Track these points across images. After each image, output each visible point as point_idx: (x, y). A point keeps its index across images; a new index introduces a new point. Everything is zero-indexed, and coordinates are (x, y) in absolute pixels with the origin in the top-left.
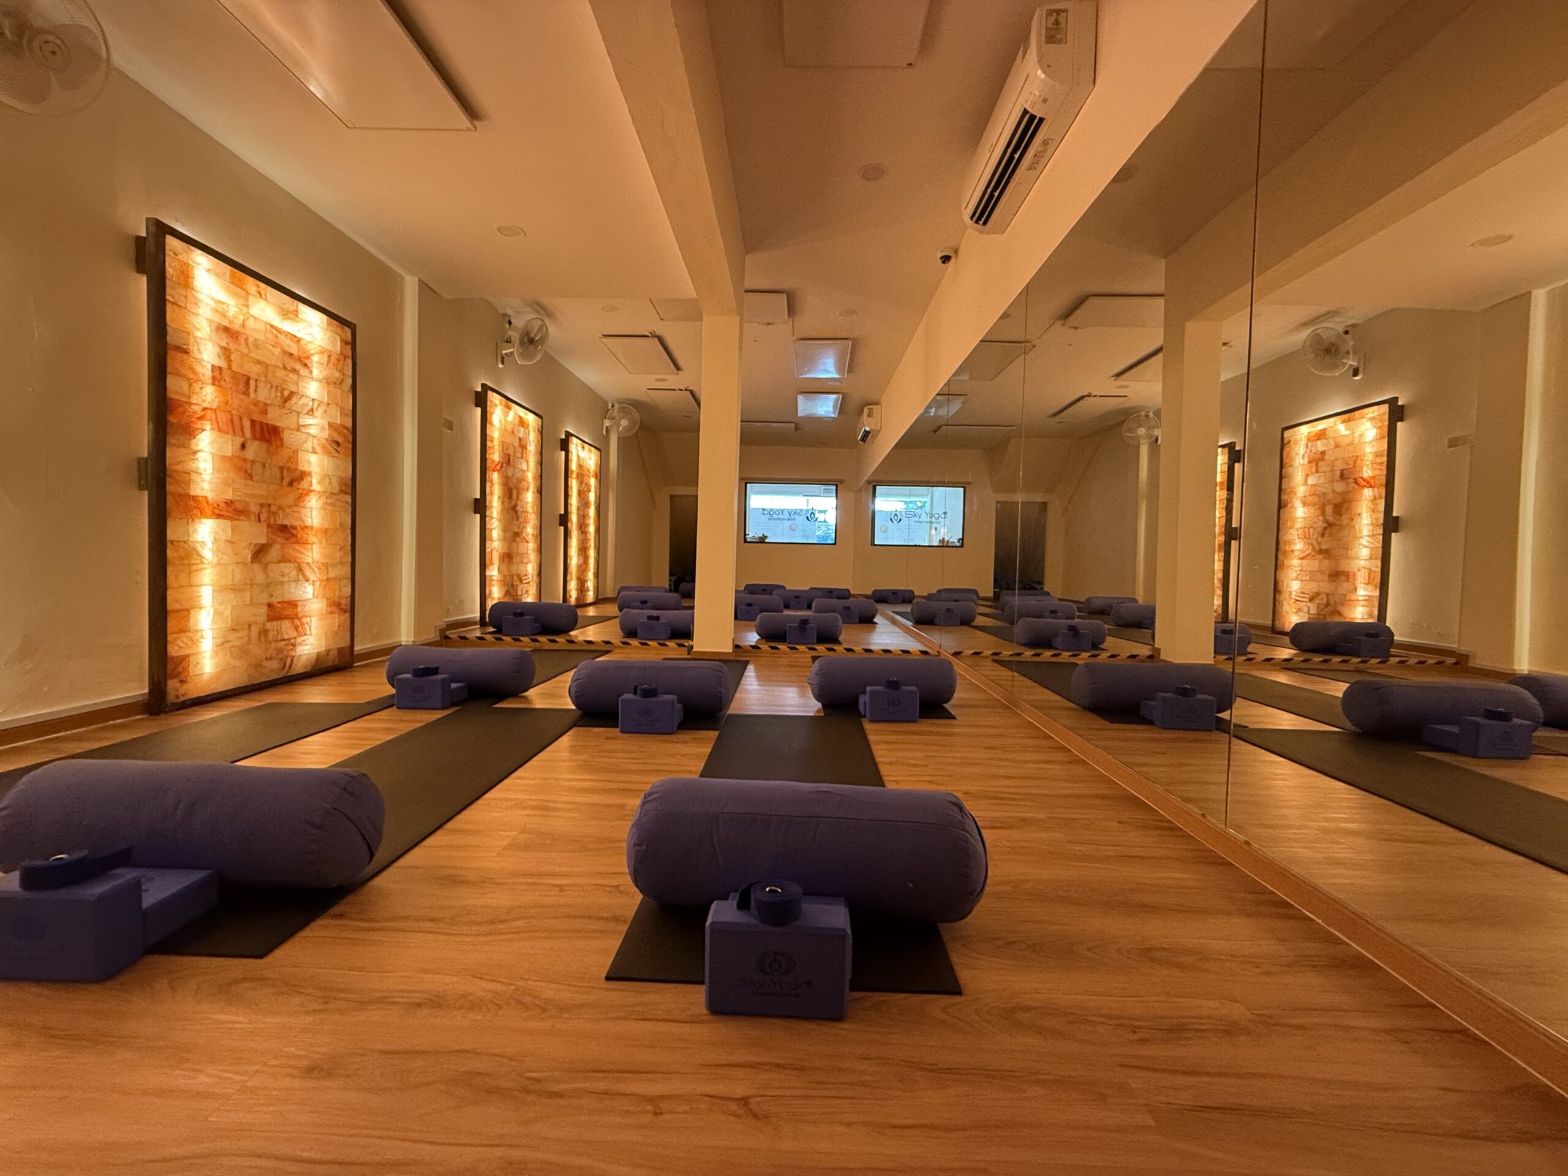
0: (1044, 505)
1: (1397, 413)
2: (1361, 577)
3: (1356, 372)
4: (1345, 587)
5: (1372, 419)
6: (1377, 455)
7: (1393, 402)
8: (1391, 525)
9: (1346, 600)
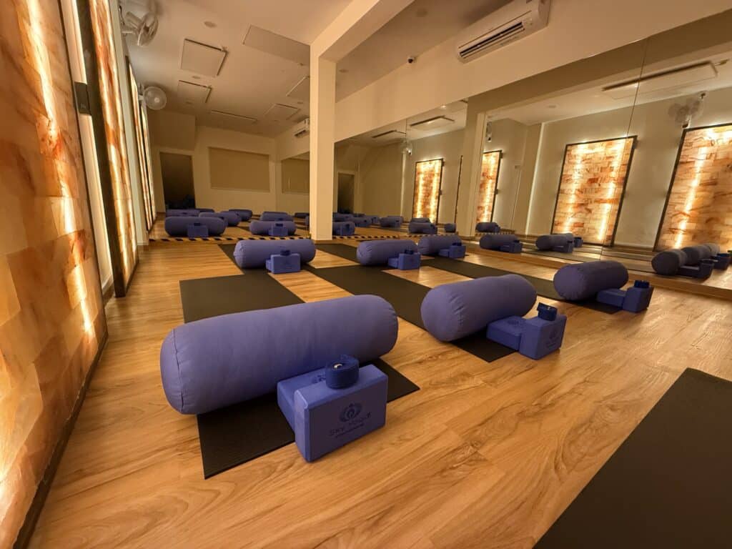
0: (353, 176)
1: (501, 156)
2: (486, 208)
3: (490, 139)
4: (481, 211)
5: (494, 157)
6: (494, 168)
7: (501, 151)
8: (496, 192)
9: (480, 216)
